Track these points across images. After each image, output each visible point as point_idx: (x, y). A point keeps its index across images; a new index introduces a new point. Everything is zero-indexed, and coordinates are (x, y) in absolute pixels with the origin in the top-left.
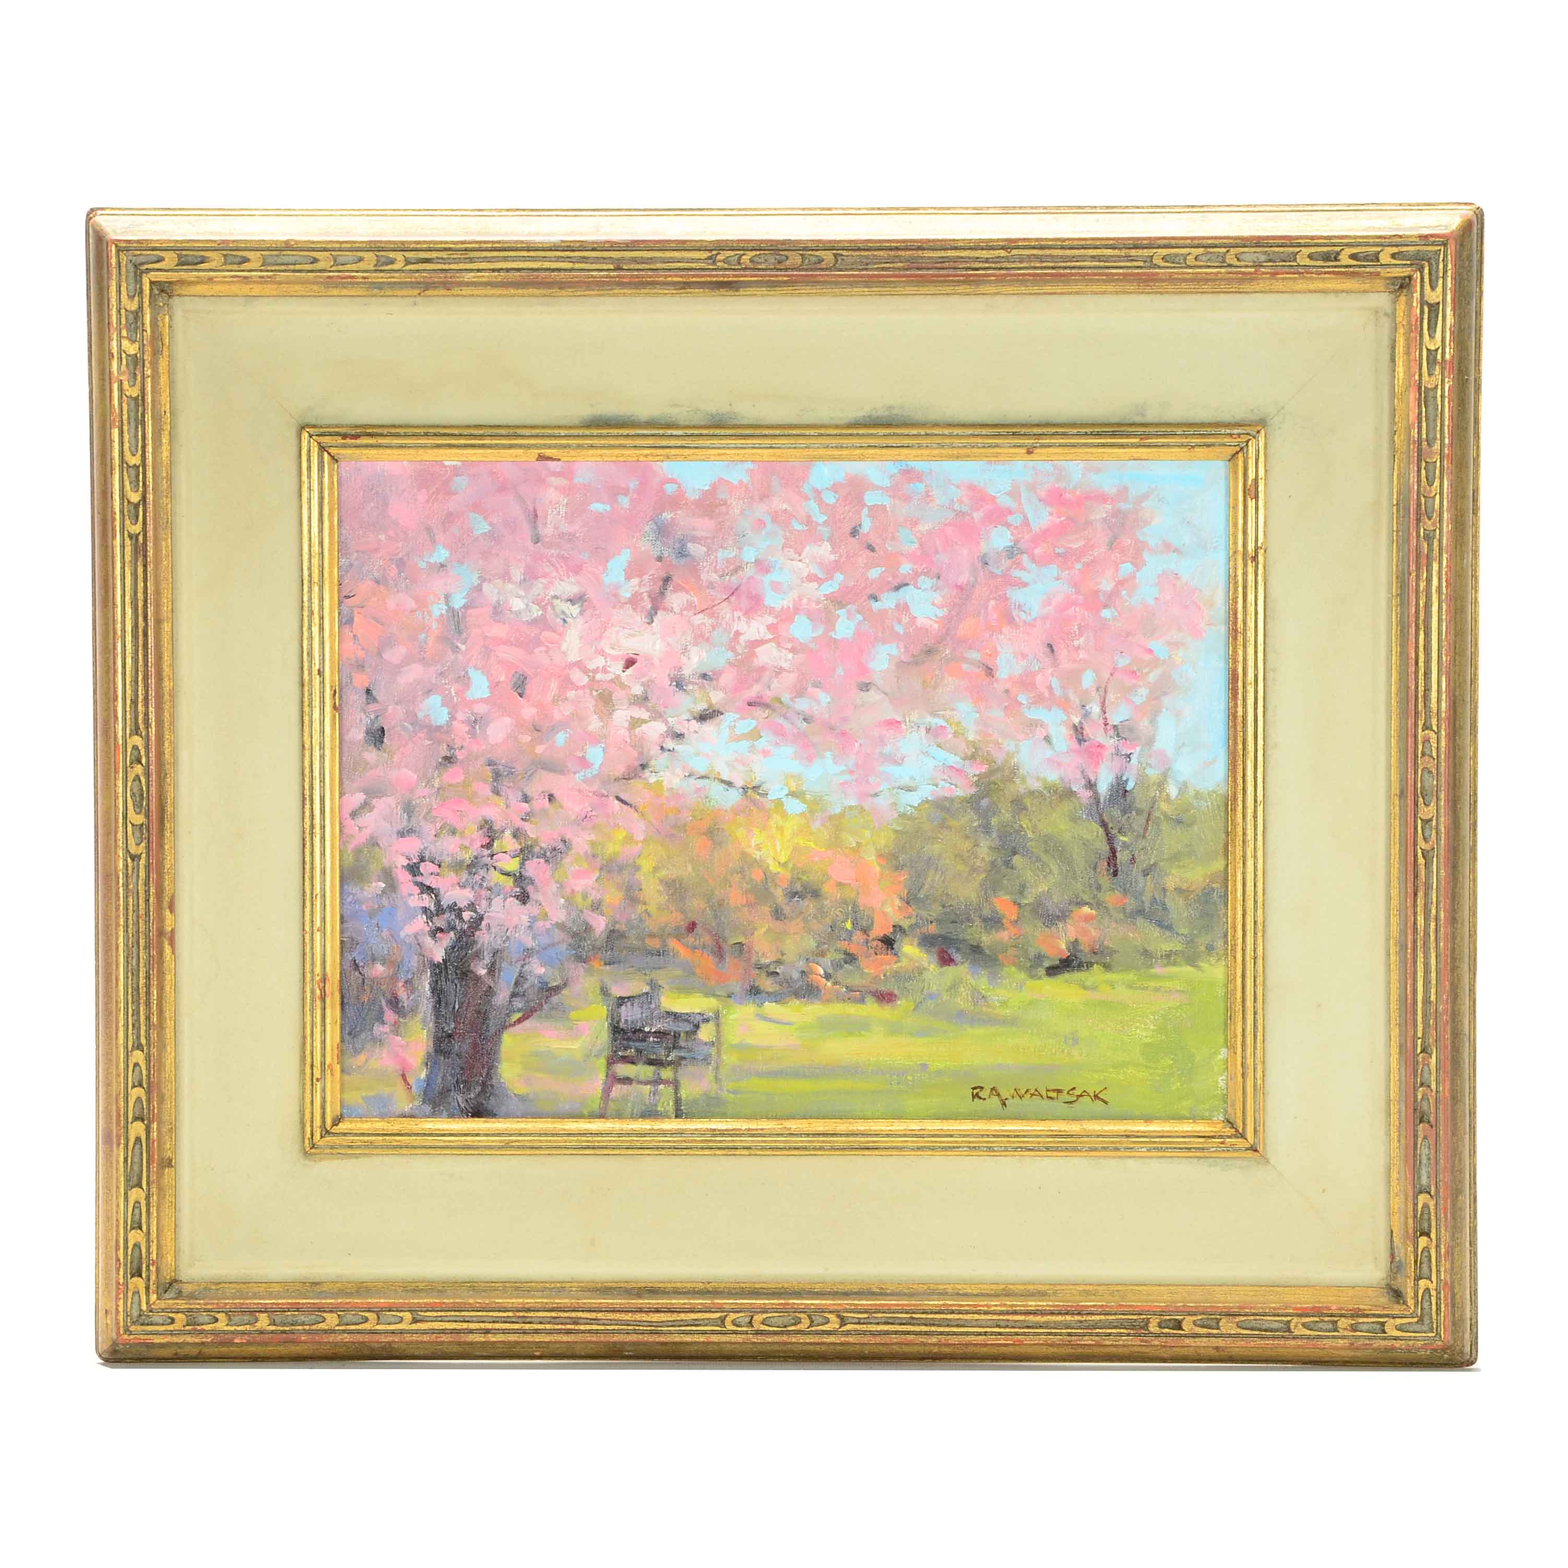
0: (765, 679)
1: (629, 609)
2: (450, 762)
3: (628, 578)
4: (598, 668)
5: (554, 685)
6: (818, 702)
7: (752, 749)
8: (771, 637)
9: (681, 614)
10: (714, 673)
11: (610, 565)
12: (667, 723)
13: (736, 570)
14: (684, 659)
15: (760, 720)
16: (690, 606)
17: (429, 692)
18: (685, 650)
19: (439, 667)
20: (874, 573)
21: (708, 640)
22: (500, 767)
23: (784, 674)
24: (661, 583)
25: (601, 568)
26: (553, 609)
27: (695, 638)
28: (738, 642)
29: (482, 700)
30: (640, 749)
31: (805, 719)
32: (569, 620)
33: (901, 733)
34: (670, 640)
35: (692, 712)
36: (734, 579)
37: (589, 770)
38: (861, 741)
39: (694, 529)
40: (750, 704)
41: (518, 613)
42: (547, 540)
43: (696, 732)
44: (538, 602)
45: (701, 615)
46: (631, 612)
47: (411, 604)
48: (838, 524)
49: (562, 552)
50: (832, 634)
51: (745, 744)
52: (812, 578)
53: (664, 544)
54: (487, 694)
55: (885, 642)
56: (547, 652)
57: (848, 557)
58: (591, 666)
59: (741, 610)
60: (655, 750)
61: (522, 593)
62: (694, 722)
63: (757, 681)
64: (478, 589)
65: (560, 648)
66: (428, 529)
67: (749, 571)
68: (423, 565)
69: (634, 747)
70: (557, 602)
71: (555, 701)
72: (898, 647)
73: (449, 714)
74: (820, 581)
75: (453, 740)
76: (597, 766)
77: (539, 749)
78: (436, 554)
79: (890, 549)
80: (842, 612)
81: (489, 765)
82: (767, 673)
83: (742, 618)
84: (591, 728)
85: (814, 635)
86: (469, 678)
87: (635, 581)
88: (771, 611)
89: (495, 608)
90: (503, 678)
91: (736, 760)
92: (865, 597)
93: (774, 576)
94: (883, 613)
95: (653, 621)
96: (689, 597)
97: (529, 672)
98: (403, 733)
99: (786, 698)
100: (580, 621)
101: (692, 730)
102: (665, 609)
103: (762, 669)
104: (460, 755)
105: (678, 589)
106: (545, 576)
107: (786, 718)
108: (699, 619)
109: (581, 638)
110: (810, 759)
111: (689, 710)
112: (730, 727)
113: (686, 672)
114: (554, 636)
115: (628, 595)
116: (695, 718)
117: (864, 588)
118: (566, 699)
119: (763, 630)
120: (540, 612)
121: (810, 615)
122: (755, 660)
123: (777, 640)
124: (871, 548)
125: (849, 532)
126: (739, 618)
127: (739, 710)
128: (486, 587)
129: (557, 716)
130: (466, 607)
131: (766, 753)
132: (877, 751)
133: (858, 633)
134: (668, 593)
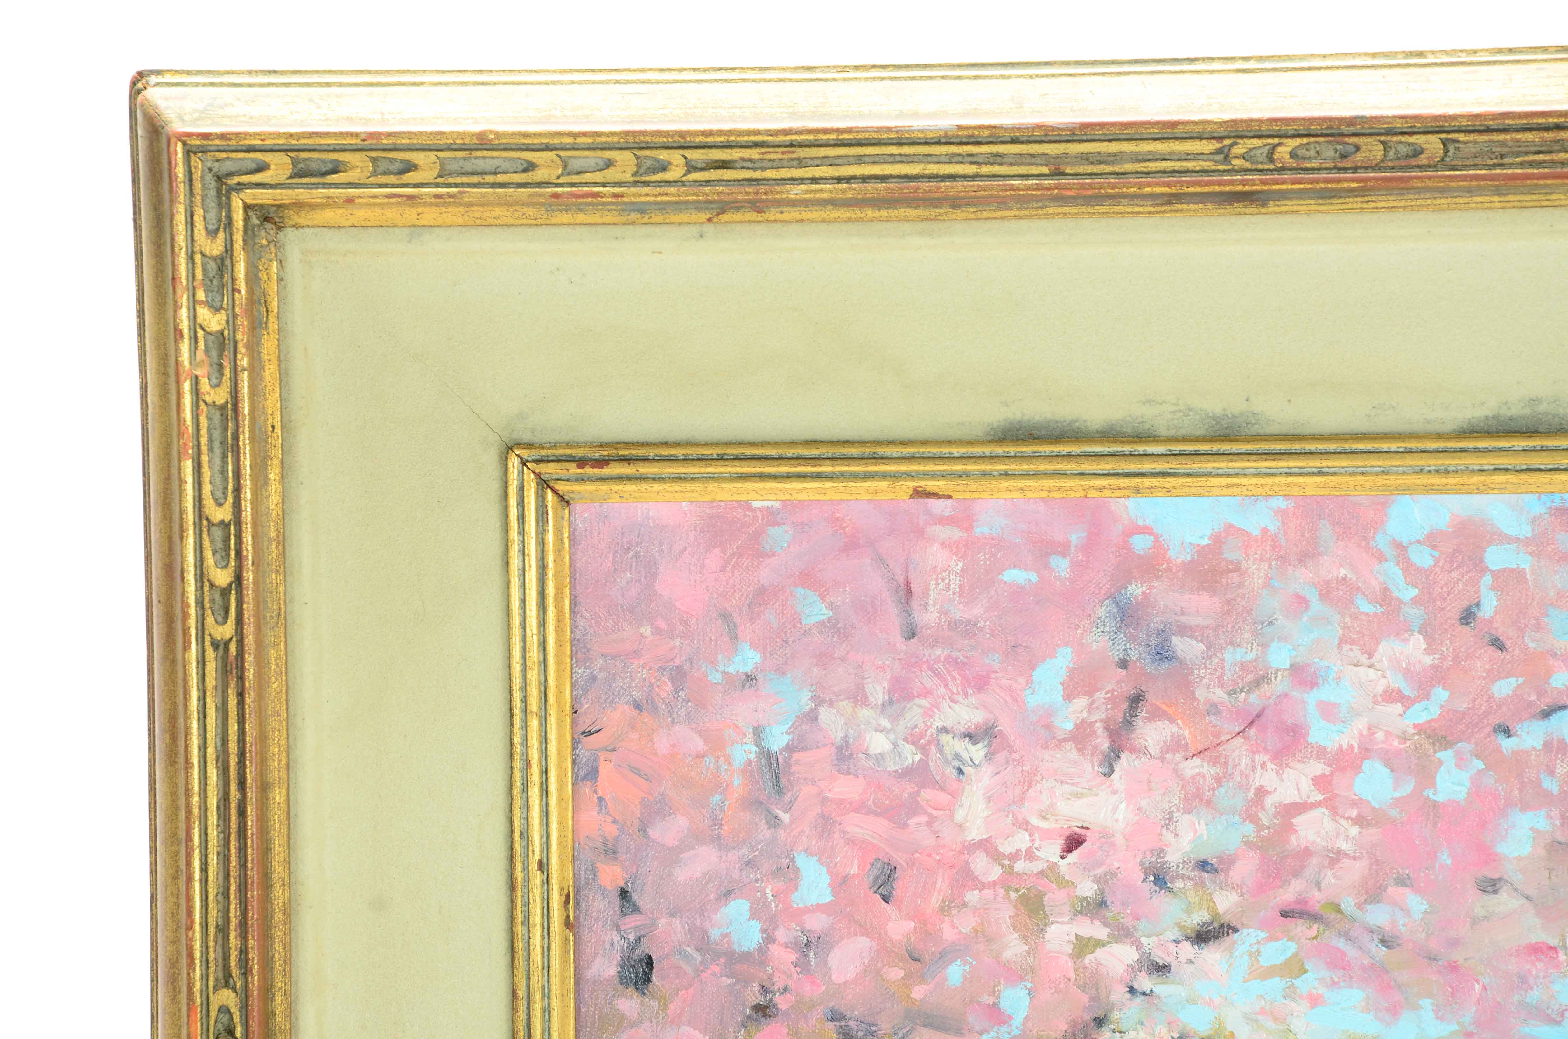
0: (1309, 872)
1: (1071, 752)
2: (765, 1015)
3: (1069, 697)
4: (1018, 851)
5: (942, 883)
6: (1407, 912)
7: (1290, 993)
8: (1320, 797)
9: (1162, 759)
10: (1221, 860)
11: (1036, 674)
12: (1139, 946)
13: (1258, 683)
14: (1168, 836)
15: (1303, 940)
16: (1176, 745)
17: (728, 895)
18: (1169, 820)
19: (745, 851)
20: (1504, 688)
21: (1208, 803)
22: (852, 1023)
23: (1346, 862)
24: (1125, 705)
25: (1022, 681)
26: (941, 750)
27: (1186, 799)
28: (1263, 808)
29: (820, 908)
30: (1094, 992)
31: (1383, 942)
32: (965, 769)
33: (1557, 967)
34: (1143, 803)
35: (1181, 927)
36: (1253, 698)
37: (1004, 1029)
38: (1486, 981)
39: (1183, 614)
40: (1285, 914)
41: (880, 758)
42: (929, 632)
43: (1190, 962)
44: (914, 739)
45: (1197, 761)
46: (1074, 754)
47: (698, 744)
48: (1438, 603)
49: (955, 654)
50: (1430, 793)
51: (1277, 984)
52: (1392, 696)
53: (1132, 639)
54: (827, 897)
55: (1525, 807)
56: (929, 824)
57: (1456, 659)
58: (1007, 848)
59: (1265, 750)
60: (1119, 994)
61: (885, 723)
62: (1187, 945)
63: (1296, 874)
64: (812, 717)
65: (952, 817)
66: (725, 616)
67: (1280, 685)
68: (716, 677)
69: (1083, 987)
70: (945, 738)
71: (944, 909)
72: (1549, 817)
73: (763, 931)
74: (1407, 702)
75: (770, 977)
76: (1018, 1021)
77: (918, 992)
78: (737, 659)
79: (1532, 645)
80: (1447, 756)
81: (832, 1020)
82: (1314, 861)
83: (1270, 765)
84: (1008, 955)
85: (1397, 794)
86: (798, 870)
87: (1081, 702)
88: (1321, 753)
89: (840, 749)
90: (854, 870)
91: (1263, 1011)
92: (1488, 729)
93: (1325, 693)
94: (1520, 758)
95: (1112, 771)
96: (1175, 729)
97: (899, 859)
98: (683, 965)
99: (1348, 904)
100: (987, 770)
101: (1183, 958)
102: (1133, 750)
103: (1306, 853)
104: (782, 1003)
105: (1156, 715)
106: (926, 693)
107: (1347, 936)
108: (1193, 767)
109: (989, 800)
110: (1394, 1011)
111: (1178, 925)
112: (1251, 954)
113: (1173, 858)
114: (943, 798)
115: (1069, 726)
116: (1188, 938)
117: (1487, 714)
118: (964, 905)
119: (1306, 785)
120: (917, 758)
121: (1388, 760)
122: (1293, 838)
123: (1331, 804)
124: (1498, 644)
125: (1458, 617)
126: (1263, 765)
127: (1263, 925)
128: (825, 715)
129: (948, 934)
130: (790, 748)
131: (1315, 1001)
132: (1516, 998)
133: (1476, 792)
134: (1139, 723)
